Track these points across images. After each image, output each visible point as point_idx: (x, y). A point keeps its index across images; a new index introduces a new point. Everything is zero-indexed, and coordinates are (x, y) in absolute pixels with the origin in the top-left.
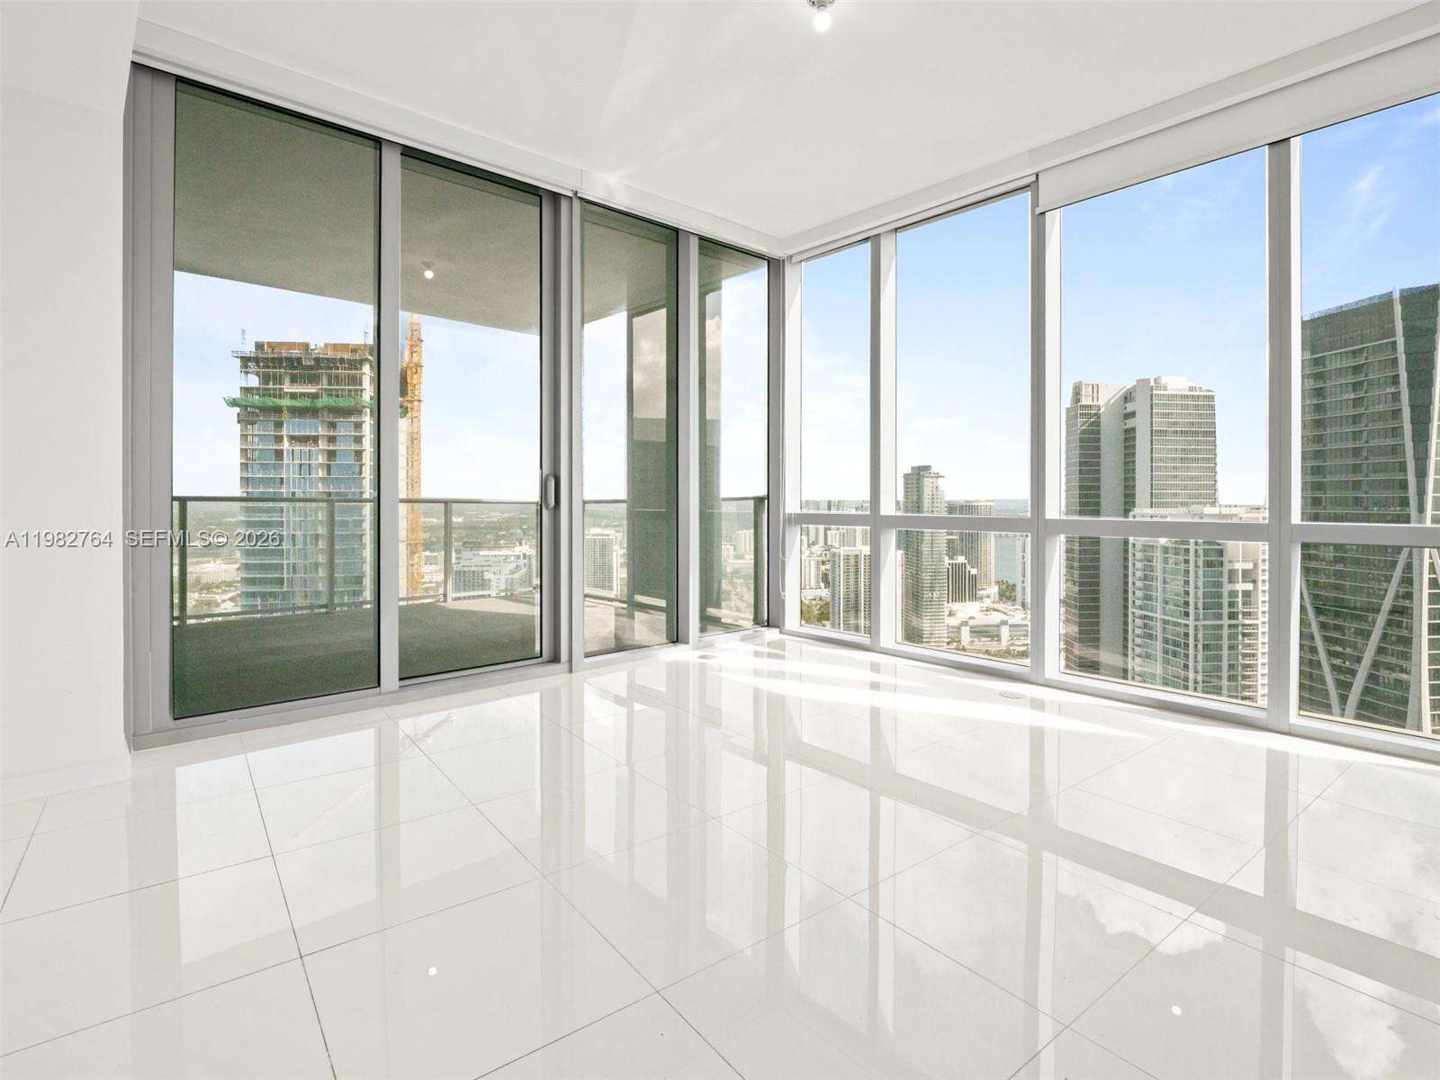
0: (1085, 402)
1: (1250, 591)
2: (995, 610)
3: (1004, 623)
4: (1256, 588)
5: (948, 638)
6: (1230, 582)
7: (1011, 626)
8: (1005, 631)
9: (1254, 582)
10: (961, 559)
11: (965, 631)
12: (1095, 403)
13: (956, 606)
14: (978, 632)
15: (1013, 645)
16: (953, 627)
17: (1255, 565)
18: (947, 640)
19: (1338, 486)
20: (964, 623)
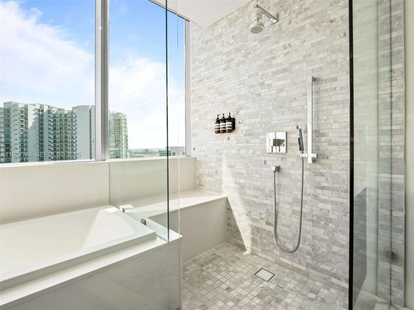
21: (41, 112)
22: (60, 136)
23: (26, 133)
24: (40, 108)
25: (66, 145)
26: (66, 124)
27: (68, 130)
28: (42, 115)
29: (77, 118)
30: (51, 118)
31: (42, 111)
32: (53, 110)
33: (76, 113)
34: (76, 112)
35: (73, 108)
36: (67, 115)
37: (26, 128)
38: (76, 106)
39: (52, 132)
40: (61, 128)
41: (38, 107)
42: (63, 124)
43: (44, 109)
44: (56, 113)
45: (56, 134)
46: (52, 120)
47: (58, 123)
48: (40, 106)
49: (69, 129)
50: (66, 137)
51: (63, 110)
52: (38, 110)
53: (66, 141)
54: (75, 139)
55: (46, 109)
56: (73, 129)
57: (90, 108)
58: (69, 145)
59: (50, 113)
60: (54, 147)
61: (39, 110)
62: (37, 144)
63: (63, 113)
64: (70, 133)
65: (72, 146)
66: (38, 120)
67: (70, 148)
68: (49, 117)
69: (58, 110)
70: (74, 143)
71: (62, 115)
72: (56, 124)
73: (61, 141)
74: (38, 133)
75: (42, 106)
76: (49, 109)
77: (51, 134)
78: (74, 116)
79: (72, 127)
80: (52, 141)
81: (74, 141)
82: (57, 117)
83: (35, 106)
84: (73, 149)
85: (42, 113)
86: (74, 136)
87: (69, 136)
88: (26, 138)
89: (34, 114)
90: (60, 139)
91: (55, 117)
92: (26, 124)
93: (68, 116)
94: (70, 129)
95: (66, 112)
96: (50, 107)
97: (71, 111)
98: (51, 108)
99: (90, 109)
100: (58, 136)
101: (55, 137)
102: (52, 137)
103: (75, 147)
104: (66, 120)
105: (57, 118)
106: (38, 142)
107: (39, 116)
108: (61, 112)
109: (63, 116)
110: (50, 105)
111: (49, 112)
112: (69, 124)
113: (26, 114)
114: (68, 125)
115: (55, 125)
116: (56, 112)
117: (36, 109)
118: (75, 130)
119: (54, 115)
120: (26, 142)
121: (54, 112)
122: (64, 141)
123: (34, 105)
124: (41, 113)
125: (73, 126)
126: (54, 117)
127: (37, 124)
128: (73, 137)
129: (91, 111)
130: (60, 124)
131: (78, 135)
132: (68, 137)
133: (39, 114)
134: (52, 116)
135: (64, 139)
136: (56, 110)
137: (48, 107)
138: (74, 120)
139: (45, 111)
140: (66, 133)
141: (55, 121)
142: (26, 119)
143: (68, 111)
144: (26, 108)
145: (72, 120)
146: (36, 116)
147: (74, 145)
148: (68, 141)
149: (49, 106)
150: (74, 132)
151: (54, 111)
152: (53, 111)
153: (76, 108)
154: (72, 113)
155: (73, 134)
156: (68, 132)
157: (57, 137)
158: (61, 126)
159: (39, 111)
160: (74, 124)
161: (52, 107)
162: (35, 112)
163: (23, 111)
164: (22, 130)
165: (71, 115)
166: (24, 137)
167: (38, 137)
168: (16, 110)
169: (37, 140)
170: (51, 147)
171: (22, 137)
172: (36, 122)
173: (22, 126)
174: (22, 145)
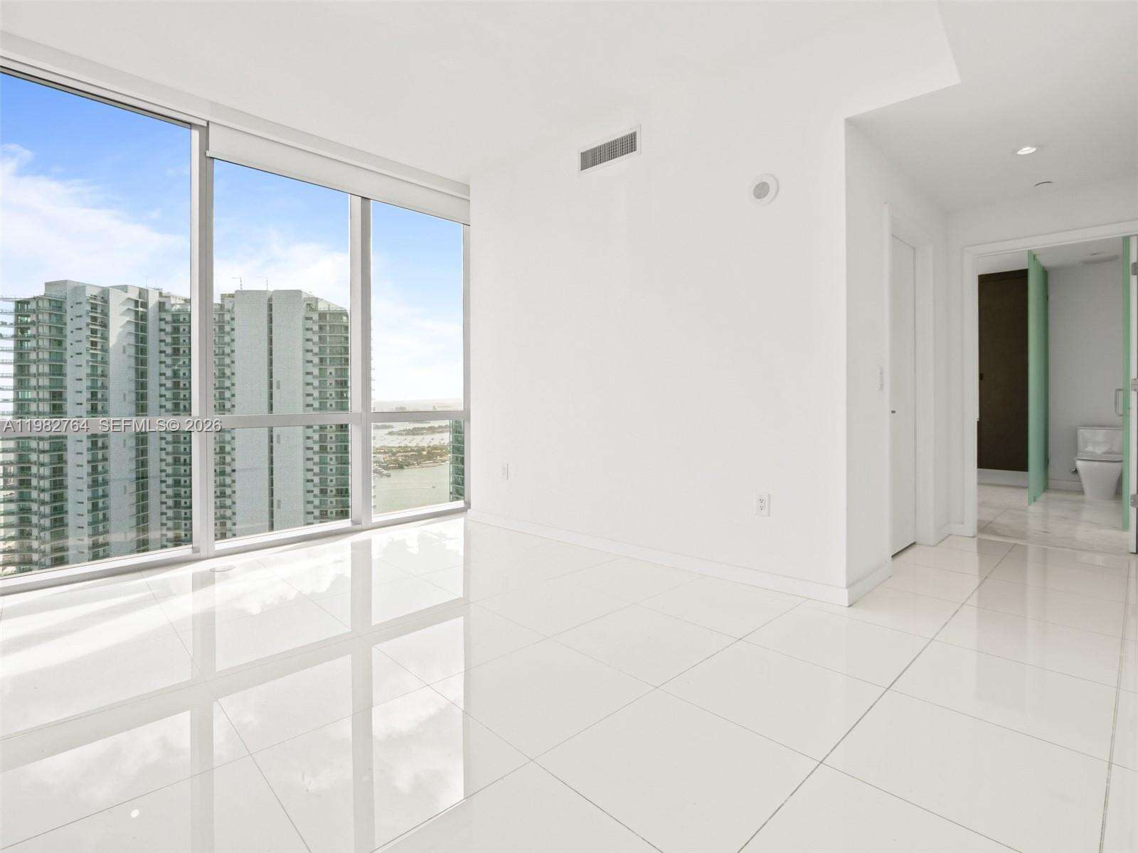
21: (142, 306)
23: (105, 362)
24: (140, 298)
28: (144, 317)
29: (236, 324)
30: (166, 323)
31: (145, 305)
32: (172, 301)
33: (233, 311)
34: (233, 309)
35: (224, 296)
37: (105, 350)
38: (234, 292)
39: (169, 361)
41: (134, 294)
43: (149, 300)
44: (179, 310)
45: (179, 366)
46: (169, 328)
47: (185, 337)
48: (140, 293)
52: (133, 304)
54: (229, 378)
55: (153, 300)
56: (223, 354)
57: (268, 297)
59: (166, 311)
60: (174, 399)
61: (136, 302)
62: (130, 392)
64: (218, 362)
65: (222, 396)
66: (132, 328)
67: (218, 403)
68: (161, 320)
69: (183, 302)
70: (228, 388)
72: (179, 338)
74: (132, 362)
75: (143, 292)
76: (162, 300)
77: (167, 366)
78: (227, 317)
79: (223, 346)
80: (169, 384)
81: (227, 383)
82: (182, 320)
83: (126, 292)
84: (224, 406)
85: (144, 310)
86: (228, 372)
88: (104, 375)
89: (123, 314)
91: (176, 320)
92: (105, 338)
94: (218, 352)
96: (164, 295)
97: (219, 305)
98: (166, 297)
99: (270, 300)
100: (184, 370)
101: (177, 373)
102: (169, 372)
103: (232, 401)
105: (182, 322)
106: (133, 386)
107: (137, 319)
110: (165, 292)
111: (161, 306)
113: (105, 314)
115: (176, 340)
116: (178, 307)
117: (129, 299)
118: (228, 355)
119: (173, 315)
120: (104, 387)
121: (174, 308)
123: (124, 288)
124: (140, 309)
125: (225, 344)
126: (174, 321)
127: (132, 340)
128: (224, 374)
129: (271, 305)
131: (237, 368)
133: (137, 312)
134: (169, 318)
136: (179, 302)
137: (156, 292)
138: (227, 328)
139: (150, 306)
141: (177, 330)
142: (105, 325)
144: (104, 296)
145: (222, 329)
146: (127, 319)
147: (227, 394)
149: (160, 291)
150: (226, 359)
151: (175, 304)
152: (173, 305)
153: (232, 296)
154: (221, 310)
155: (225, 366)
157: (181, 374)
159: (136, 306)
160: (227, 339)
161: (169, 294)
162: (125, 308)
163: (96, 305)
164: (93, 355)
165: (219, 315)
166: (99, 372)
167: (132, 374)
168: (80, 303)
169: (130, 380)
170: (166, 400)
171: (93, 374)
172: (129, 333)
173: (94, 344)
174: (94, 395)
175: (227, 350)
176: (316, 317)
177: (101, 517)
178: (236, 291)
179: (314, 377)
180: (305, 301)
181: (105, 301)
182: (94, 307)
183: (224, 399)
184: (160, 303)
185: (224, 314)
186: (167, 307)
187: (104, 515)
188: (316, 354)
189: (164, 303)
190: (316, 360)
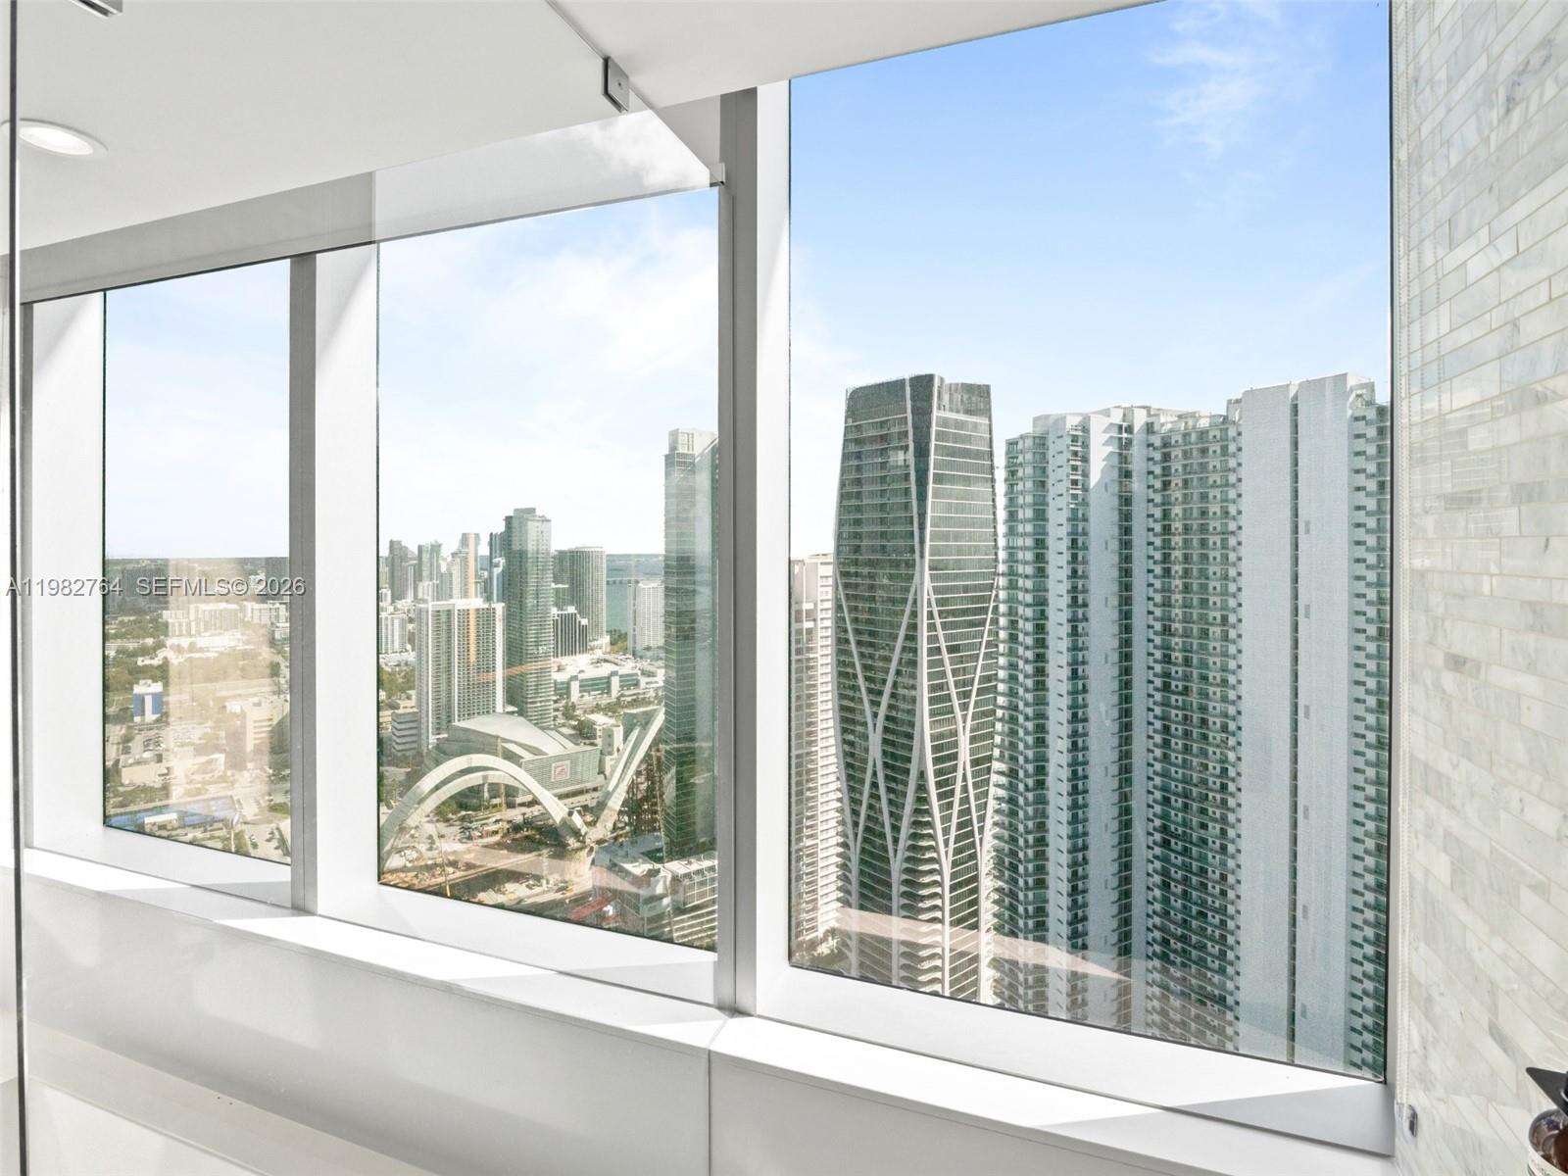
0: (681, 450)
1: (812, 629)
2: (606, 661)
3: (614, 674)
4: (816, 625)
5: (555, 695)
6: (796, 622)
7: (621, 676)
8: (615, 682)
9: (815, 620)
10: (571, 609)
11: (575, 686)
12: (691, 452)
13: (565, 660)
14: (588, 686)
15: (622, 695)
16: (562, 683)
17: (816, 605)
18: (555, 698)
19: (871, 535)
20: (574, 678)
21: (1126, 431)
22: (1185, 510)
23: (1085, 503)
24: (1124, 421)
25: (1203, 543)
26: (1203, 467)
27: (1212, 487)
28: (1128, 445)
29: (1243, 441)
30: (1155, 449)
31: (1129, 430)
32: (1162, 420)
33: (1241, 422)
34: (1239, 420)
35: (1229, 402)
36: (1207, 432)
37: (1085, 489)
38: (1239, 397)
39: (1158, 499)
40: (1186, 482)
41: (1117, 418)
42: (1195, 467)
43: (1135, 421)
44: (1171, 431)
45: (1169, 504)
46: (1157, 456)
47: (1176, 466)
48: (1124, 415)
49: (1215, 482)
50: (1204, 513)
51: (1193, 415)
52: (1117, 430)
53: (1203, 529)
54: (1234, 518)
55: (1140, 420)
56: (1227, 485)
57: (1292, 394)
58: (1215, 543)
59: (1153, 433)
60: (1164, 548)
61: (1120, 427)
62: (1112, 539)
63: (1194, 427)
64: (1219, 497)
65: (1225, 546)
66: (1115, 460)
67: (1218, 554)
68: (1149, 445)
69: (1176, 419)
70: (1233, 533)
71: (1189, 434)
72: (1170, 467)
73: (1187, 529)
74: (1116, 502)
75: (1128, 413)
76: (1150, 420)
77: (1156, 505)
78: (1232, 432)
79: (1226, 473)
80: (1158, 528)
81: (1232, 526)
82: (1173, 442)
83: (1109, 416)
84: (1228, 559)
85: (1130, 436)
86: (1232, 510)
87: (1214, 508)
88: (1085, 519)
89: (1106, 444)
90: (1185, 519)
91: (1166, 444)
92: (1086, 475)
93: (1211, 434)
94: (1219, 482)
95: (1204, 423)
96: (1152, 413)
97: (1221, 416)
98: (1153, 415)
99: (1296, 397)
100: (1177, 510)
101: (1166, 515)
102: (1158, 513)
103: (1234, 550)
104: (1204, 451)
105: (1174, 446)
106: (1116, 532)
107: (1120, 448)
108: (1186, 423)
109: (1193, 437)
110: (1155, 405)
111: (1149, 428)
112: (1215, 467)
113: (1086, 445)
114: (1211, 467)
115: (1166, 472)
116: (1169, 426)
117: (1111, 424)
118: (1233, 486)
119: (1163, 438)
120: (1085, 533)
121: (1163, 429)
122: (1195, 527)
123: (1106, 413)
124: (1125, 435)
125: (1228, 470)
127: (1115, 475)
128: (1227, 513)
129: (1297, 405)
130: (1185, 466)
131: (1245, 504)
132: (1211, 514)
133: (1120, 439)
134: (1158, 442)
135: (1196, 519)
136: (1170, 419)
137: (1144, 412)
138: (1232, 448)
139: (1136, 429)
140: (1204, 497)
141: (1166, 457)
142: (1085, 460)
143: (1211, 417)
144: (1085, 426)
145: (1225, 449)
146: (1110, 449)
147: (1232, 541)
148: (1211, 529)
149: (1148, 408)
150: (1230, 492)
151: (1166, 423)
152: (1163, 425)
153: (1238, 401)
154: (1223, 423)
155: (1226, 501)
156: (1212, 493)
157: (1173, 515)
158: (1185, 474)
159: (1120, 432)
160: (1232, 463)
161: (1159, 410)
162: (1108, 435)
163: (1077, 436)
164: (1075, 497)
165: (1221, 430)
166: (1080, 516)
167: (1115, 516)
168: (1062, 437)
169: (1113, 523)
170: (1155, 549)
171: (1073, 518)
172: (1113, 467)
173: (1075, 482)
174: (1074, 542)
175: (1232, 479)
176: (1371, 414)
177: (1080, 687)
178: (1246, 393)
179: (1368, 514)
180: (1352, 390)
181: (1085, 430)
182: (1075, 439)
183: (1227, 548)
184: (1148, 424)
185: (1227, 429)
186: (1156, 427)
187: (1084, 686)
188: (1373, 476)
189: (1152, 423)
190: (1372, 486)
